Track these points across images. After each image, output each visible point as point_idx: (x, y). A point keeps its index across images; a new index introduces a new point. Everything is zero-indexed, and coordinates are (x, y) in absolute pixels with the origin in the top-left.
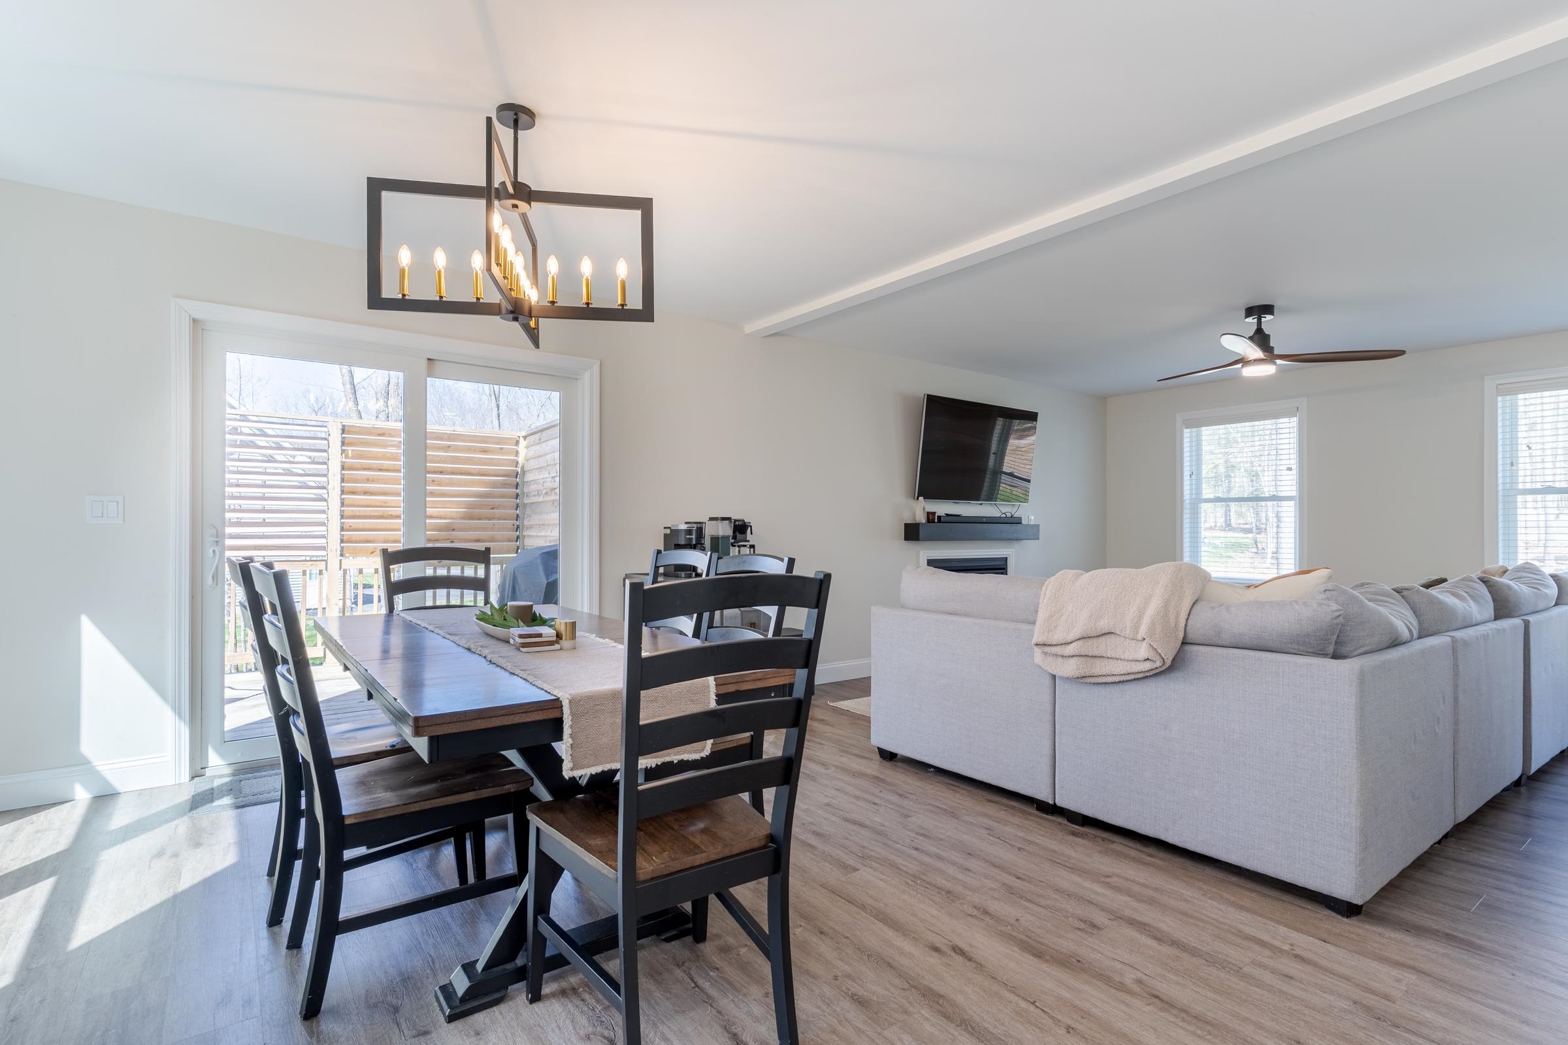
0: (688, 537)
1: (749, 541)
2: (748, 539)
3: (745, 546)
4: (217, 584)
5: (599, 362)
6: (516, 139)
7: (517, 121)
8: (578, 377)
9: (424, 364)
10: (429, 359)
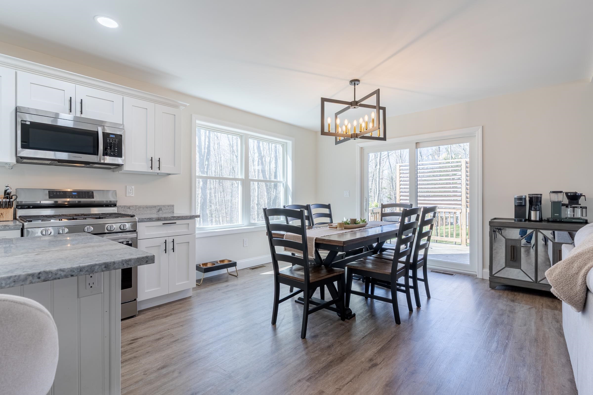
0: (522, 201)
1: (580, 204)
2: (579, 203)
3: (577, 207)
4: (366, 212)
5: (482, 126)
6: (355, 89)
7: (355, 84)
8: (475, 135)
9: (414, 145)
10: (417, 143)
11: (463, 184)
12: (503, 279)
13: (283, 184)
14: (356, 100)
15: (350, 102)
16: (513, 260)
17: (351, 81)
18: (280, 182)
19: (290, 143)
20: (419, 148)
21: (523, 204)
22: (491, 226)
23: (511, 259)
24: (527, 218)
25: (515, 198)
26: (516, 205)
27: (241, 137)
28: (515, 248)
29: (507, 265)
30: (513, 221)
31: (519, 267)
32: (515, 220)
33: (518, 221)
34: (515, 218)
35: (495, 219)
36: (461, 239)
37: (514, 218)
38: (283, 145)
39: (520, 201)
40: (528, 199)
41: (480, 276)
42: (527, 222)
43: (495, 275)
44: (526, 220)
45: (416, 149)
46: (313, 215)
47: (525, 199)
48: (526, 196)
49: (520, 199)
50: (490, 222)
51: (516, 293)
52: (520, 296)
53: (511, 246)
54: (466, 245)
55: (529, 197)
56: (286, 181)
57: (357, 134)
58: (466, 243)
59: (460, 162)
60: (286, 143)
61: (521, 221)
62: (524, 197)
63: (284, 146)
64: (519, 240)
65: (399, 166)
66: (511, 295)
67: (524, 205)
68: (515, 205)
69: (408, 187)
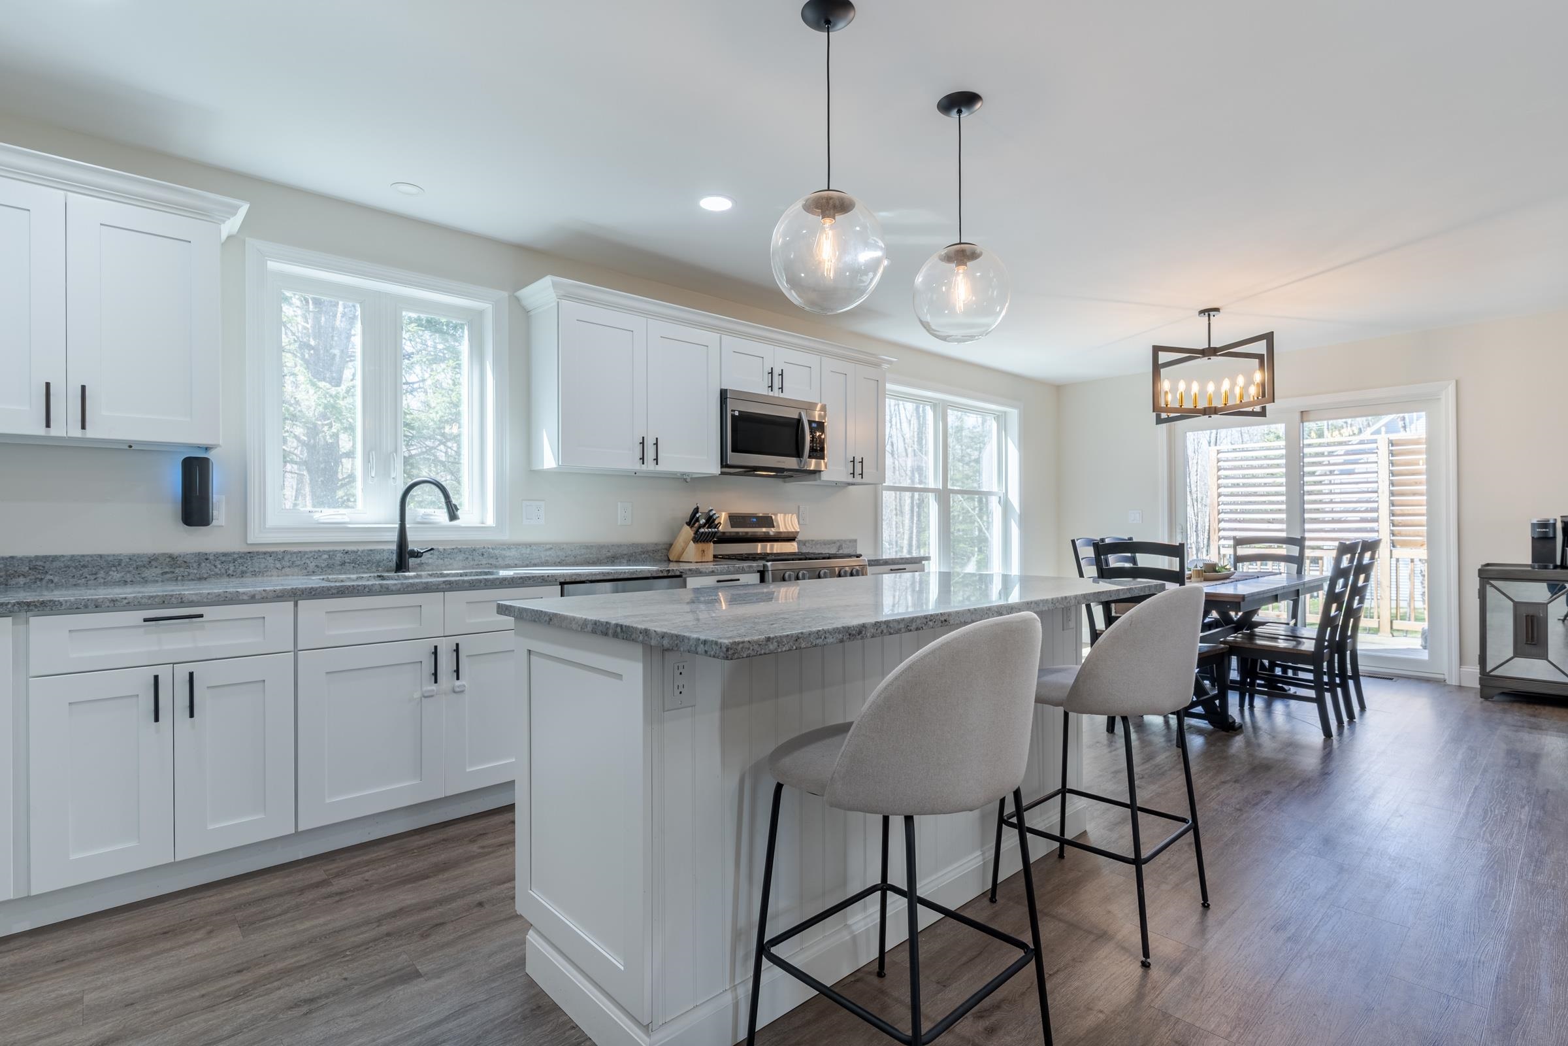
0: (1548, 530)
5: (1455, 381)
6: (1209, 324)
7: (1209, 315)
8: (1438, 397)
9: (1297, 416)
10: (1302, 412)
11: (1383, 492)
12: (1508, 680)
13: (1000, 497)
14: (1211, 346)
15: (1201, 348)
16: (1532, 642)
17: (1202, 312)
18: (990, 493)
19: (1013, 414)
20: (1307, 421)
21: (1551, 535)
22: (1483, 578)
23: (1527, 641)
24: (1558, 562)
25: (1533, 525)
26: (1536, 536)
27: (935, 406)
28: (1535, 620)
29: (1518, 653)
30: (1530, 569)
31: (1544, 656)
32: (1533, 567)
33: (1539, 568)
34: (1533, 562)
35: (1488, 565)
36: (1379, 621)
37: (1530, 562)
38: (998, 416)
39: (1544, 530)
40: (1559, 526)
41: (1454, 681)
42: (1558, 570)
43: (1492, 673)
44: (1556, 567)
45: (1301, 424)
46: (1082, 559)
47: (1554, 525)
48: (1555, 520)
49: (1544, 525)
50: (1479, 570)
51: (1536, 707)
52: (1547, 710)
53: (1527, 616)
54: (1392, 633)
55: (1562, 522)
56: (1004, 491)
57: (1215, 407)
58: (1391, 628)
59: (1375, 441)
60: (1005, 412)
61: (1546, 567)
62: (1552, 522)
63: (1001, 419)
64: (1544, 604)
65: (1216, 452)
66: (1527, 709)
67: (1551, 538)
68: (1533, 538)
69: (1283, 498)
